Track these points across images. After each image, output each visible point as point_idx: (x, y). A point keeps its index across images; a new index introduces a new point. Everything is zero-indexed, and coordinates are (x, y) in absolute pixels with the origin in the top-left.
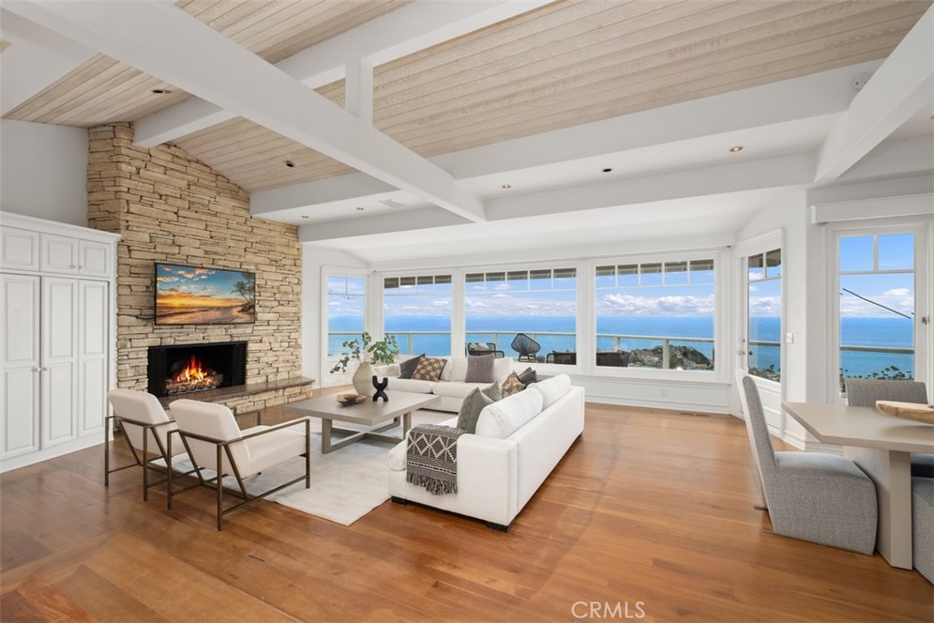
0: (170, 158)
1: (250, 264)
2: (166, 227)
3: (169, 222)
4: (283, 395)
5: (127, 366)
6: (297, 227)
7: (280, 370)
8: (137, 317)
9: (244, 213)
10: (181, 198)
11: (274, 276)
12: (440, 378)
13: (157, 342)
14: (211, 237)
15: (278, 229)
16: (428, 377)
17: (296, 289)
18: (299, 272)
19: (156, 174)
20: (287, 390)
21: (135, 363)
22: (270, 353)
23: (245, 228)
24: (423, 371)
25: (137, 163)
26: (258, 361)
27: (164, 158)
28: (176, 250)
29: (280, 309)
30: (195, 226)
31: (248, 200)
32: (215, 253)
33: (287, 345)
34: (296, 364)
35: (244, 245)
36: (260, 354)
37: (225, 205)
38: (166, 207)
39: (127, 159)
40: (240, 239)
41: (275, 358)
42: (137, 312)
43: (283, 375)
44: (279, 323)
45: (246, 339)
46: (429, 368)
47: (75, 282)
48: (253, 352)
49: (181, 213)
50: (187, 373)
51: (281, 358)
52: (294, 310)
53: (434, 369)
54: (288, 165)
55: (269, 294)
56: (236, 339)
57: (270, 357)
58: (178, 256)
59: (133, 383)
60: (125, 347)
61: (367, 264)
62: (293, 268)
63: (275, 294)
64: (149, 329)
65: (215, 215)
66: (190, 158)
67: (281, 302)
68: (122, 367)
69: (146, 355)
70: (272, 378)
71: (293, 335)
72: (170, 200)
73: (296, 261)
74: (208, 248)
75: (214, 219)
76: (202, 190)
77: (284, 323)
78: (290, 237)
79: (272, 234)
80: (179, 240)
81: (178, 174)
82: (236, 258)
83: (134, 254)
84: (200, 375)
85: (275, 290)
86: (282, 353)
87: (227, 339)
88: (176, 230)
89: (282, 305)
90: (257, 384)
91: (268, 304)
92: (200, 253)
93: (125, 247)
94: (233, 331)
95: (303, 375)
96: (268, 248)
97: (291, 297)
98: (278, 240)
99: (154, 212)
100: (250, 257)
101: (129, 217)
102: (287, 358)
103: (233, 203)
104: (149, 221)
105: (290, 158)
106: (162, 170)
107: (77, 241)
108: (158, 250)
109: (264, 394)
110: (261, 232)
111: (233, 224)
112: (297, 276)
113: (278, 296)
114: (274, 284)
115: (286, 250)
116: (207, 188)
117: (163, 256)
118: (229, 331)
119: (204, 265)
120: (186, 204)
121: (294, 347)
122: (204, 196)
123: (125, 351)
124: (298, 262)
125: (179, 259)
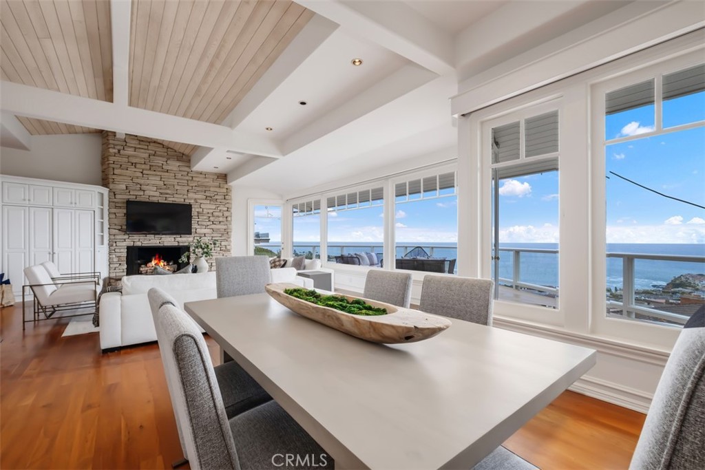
1: (191, 199)
2: (135, 180)
3: (137, 178)
5: (114, 256)
6: (226, 174)
8: (119, 230)
9: (187, 169)
10: (145, 164)
13: (132, 244)
14: (164, 185)
15: (212, 177)
17: (226, 214)
18: (228, 203)
19: (130, 152)
21: (118, 254)
23: (187, 178)
25: (118, 147)
28: (142, 193)
29: (213, 226)
30: (153, 179)
31: (189, 161)
32: (167, 194)
35: (186, 188)
37: (174, 165)
38: (136, 170)
39: (112, 146)
40: (183, 184)
42: (120, 228)
44: (213, 235)
45: (188, 244)
47: (73, 211)
49: (144, 172)
50: (153, 263)
52: (225, 227)
55: (205, 217)
56: (181, 244)
58: (142, 197)
59: (117, 266)
60: (112, 246)
62: (223, 201)
63: (209, 217)
64: (126, 237)
65: (167, 171)
66: (150, 141)
67: (214, 222)
68: (111, 256)
69: (126, 250)
71: (224, 243)
72: (138, 166)
74: (161, 191)
75: (166, 174)
76: (157, 158)
77: (215, 235)
78: (220, 181)
79: (207, 180)
80: (144, 187)
81: (143, 150)
82: (181, 196)
83: (117, 196)
84: (162, 264)
85: (209, 215)
87: (176, 244)
88: (141, 181)
89: (215, 224)
91: (205, 223)
92: (157, 194)
93: (113, 193)
94: (179, 239)
96: (204, 189)
97: (221, 219)
98: (211, 183)
99: (128, 173)
100: (191, 195)
101: (114, 177)
103: (178, 164)
104: (125, 178)
106: (133, 149)
107: (74, 191)
108: (131, 193)
110: (200, 179)
111: (179, 176)
112: (227, 206)
113: (212, 219)
114: (209, 211)
115: (217, 190)
116: (161, 156)
117: (135, 197)
118: (177, 239)
119: (160, 201)
120: (148, 167)
121: (225, 251)
122: (159, 161)
123: (113, 248)
124: (227, 197)
125: (144, 199)
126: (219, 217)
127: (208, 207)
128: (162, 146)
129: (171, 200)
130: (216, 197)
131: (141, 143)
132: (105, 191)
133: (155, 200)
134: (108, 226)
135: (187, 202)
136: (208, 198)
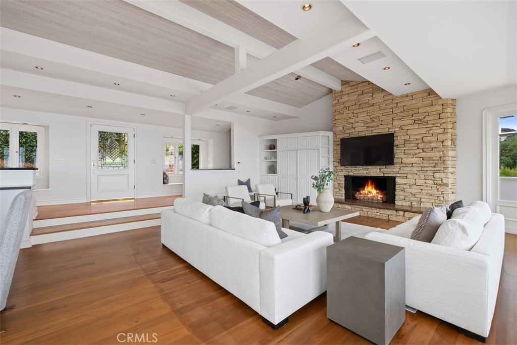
0: (350, 88)
1: (395, 127)
2: (349, 121)
3: (350, 118)
5: (336, 183)
8: (339, 162)
10: (355, 104)
11: (418, 132)
13: (347, 174)
14: (371, 119)
15: (419, 96)
17: (441, 137)
18: (445, 123)
19: (345, 98)
21: (339, 182)
22: (415, 187)
23: (392, 105)
25: (338, 98)
26: (403, 190)
27: (347, 89)
28: (353, 130)
29: (423, 155)
30: (362, 115)
32: (372, 127)
33: (431, 182)
35: (391, 117)
36: (405, 186)
38: (349, 112)
40: (388, 113)
44: (422, 165)
45: (394, 175)
47: (307, 151)
48: (399, 184)
49: (355, 112)
52: (438, 155)
56: (386, 175)
57: (415, 190)
58: (354, 133)
59: (338, 190)
62: (437, 121)
63: (418, 144)
64: (343, 168)
65: (372, 106)
66: (358, 83)
67: (425, 150)
69: (344, 179)
71: (438, 175)
72: (350, 108)
73: (439, 115)
74: (368, 125)
75: (371, 108)
76: (364, 96)
77: (428, 165)
79: (413, 102)
80: (355, 125)
81: (354, 94)
82: (384, 126)
83: (338, 136)
84: (374, 192)
85: (418, 142)
87: (381, 175)
88: (353, 120)
90: (402, 206)
91: (412, 152)
92: (364, 129)
93: (335, 135)
94: (384, 170)
96: (411, 112)
97: (433, 145)
98: (420, 104)
99: (343, 116)
100: (395, 123)
103: (382, 94)
104: (342, 121)
108: (346, 132)
110: (407, 102)
111: (383, 106)
112: (444, 126)
114: (417, 137)
115: (428, 109)
116: (368, 93)
117: (348, 135)
118: (382, 170)
119: (367, 135)
120: (357, 107)
121: (440, 185)
122: (366, 98)
123: (336, 176)
124: (442, 115)
125: (355, 134)
126: (430, 142)
127: (416, 132)
128: (367, 83)
129: (376, 132)
130: (426, 119)
131: (353, 87)
132: (331, 134)
133: (362, 134)
134: (333, 160)
135: (392, 131)
136: (417, 122)
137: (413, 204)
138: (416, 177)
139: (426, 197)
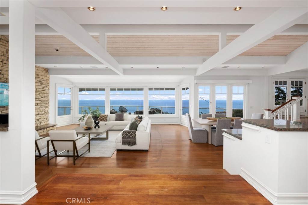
4: (46, 131)
6: (48, 69)
7: (42, 121)
12: (106, 120)
15: (41, 69)
16: (103, 120)
17: (47, 92)
18: (48, 85)
20: (47, 128)
24: (101, 119)
29: (42, 99)
33: (44, 112)
34: (48, 119)
41: (40, 118)
43: (43, 124)
46: (103, 118)
51: (42, 117)
52: (47, 99)
53: (105, 118)
54: (56, 50)
55: (38, 94)
61: (72, 83)
62: (46, 84)
63: (40, 94)
67: (42, 97)
70: (39, 125)
71: (46, 109)
73: (47, 82)
77: (43, 104)
78: (45, 73)
79: (39, 71)
85: (40, 92)
86: (42, 115)
89: (43, 98)
91: (37, 97)
95: (50, 123)
97: (46, 95)
98: (41, 73)
102: (44, 117)
105: (58, 48)
109: (40, 131)
112: (48, 87)
113: (41, 94)
114: (40, 90)
115: (44, 77)
121: (47, 113)
124: (48, 82)
126: (44, 93)
127: (39, 87)
136: (39, 82)
137: (38, 125)
138: (39, 110)
139: (43, 120)
